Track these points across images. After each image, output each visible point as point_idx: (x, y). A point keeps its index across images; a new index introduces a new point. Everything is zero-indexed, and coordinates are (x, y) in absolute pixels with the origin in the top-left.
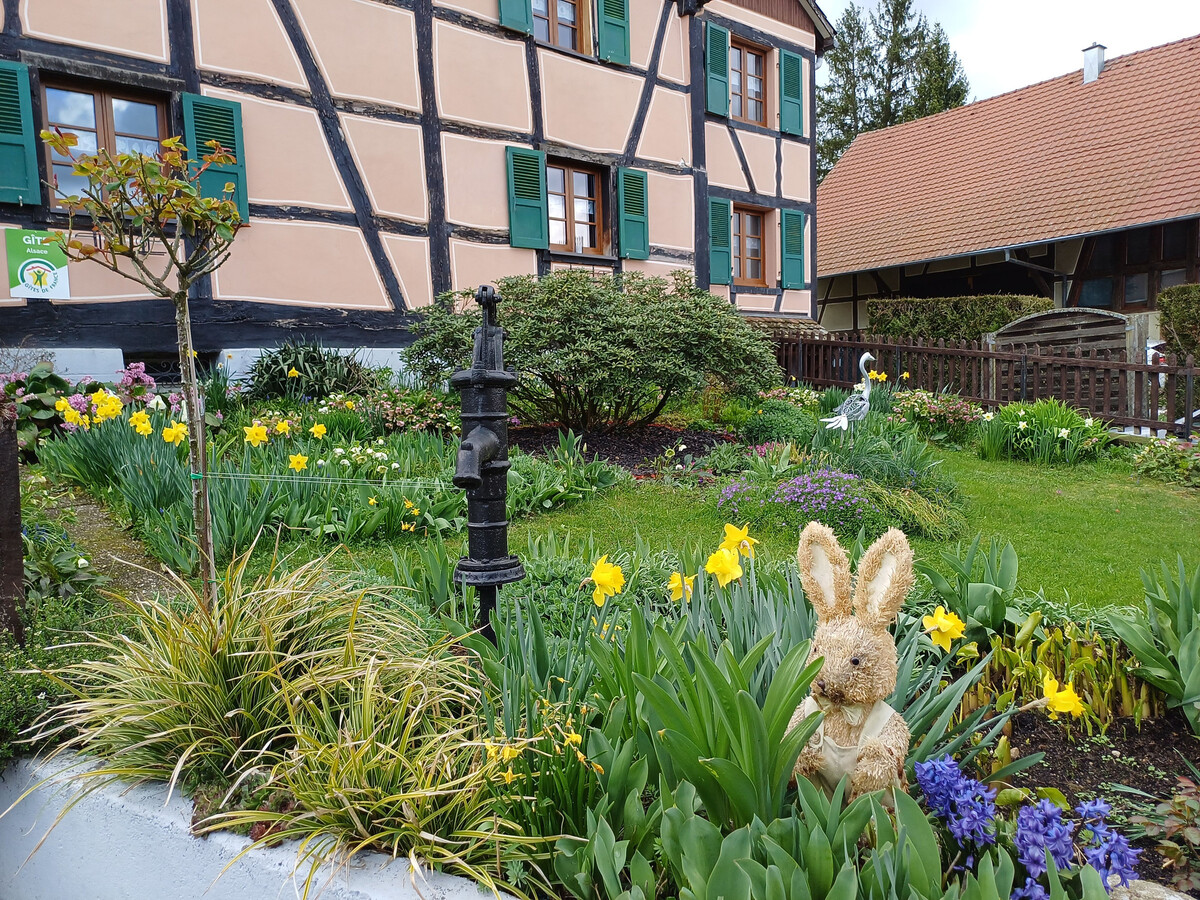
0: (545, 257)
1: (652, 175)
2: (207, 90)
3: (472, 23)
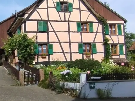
0: (83, 54)
1: (97, 43)
2: (50, 43)
3: (74, 32)
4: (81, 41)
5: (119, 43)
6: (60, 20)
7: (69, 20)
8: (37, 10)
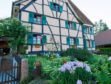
0: (70, 46)
1: (79, 38)
2: (44, 35)
3: (64, 28)
4: (68, 35)
5: (91, 40)
6: (53, 17)
7: (60, 18)
8: (33, 4)
